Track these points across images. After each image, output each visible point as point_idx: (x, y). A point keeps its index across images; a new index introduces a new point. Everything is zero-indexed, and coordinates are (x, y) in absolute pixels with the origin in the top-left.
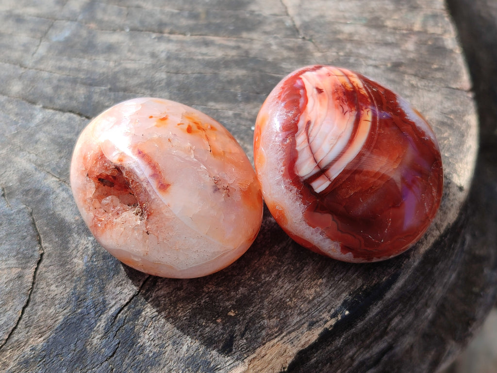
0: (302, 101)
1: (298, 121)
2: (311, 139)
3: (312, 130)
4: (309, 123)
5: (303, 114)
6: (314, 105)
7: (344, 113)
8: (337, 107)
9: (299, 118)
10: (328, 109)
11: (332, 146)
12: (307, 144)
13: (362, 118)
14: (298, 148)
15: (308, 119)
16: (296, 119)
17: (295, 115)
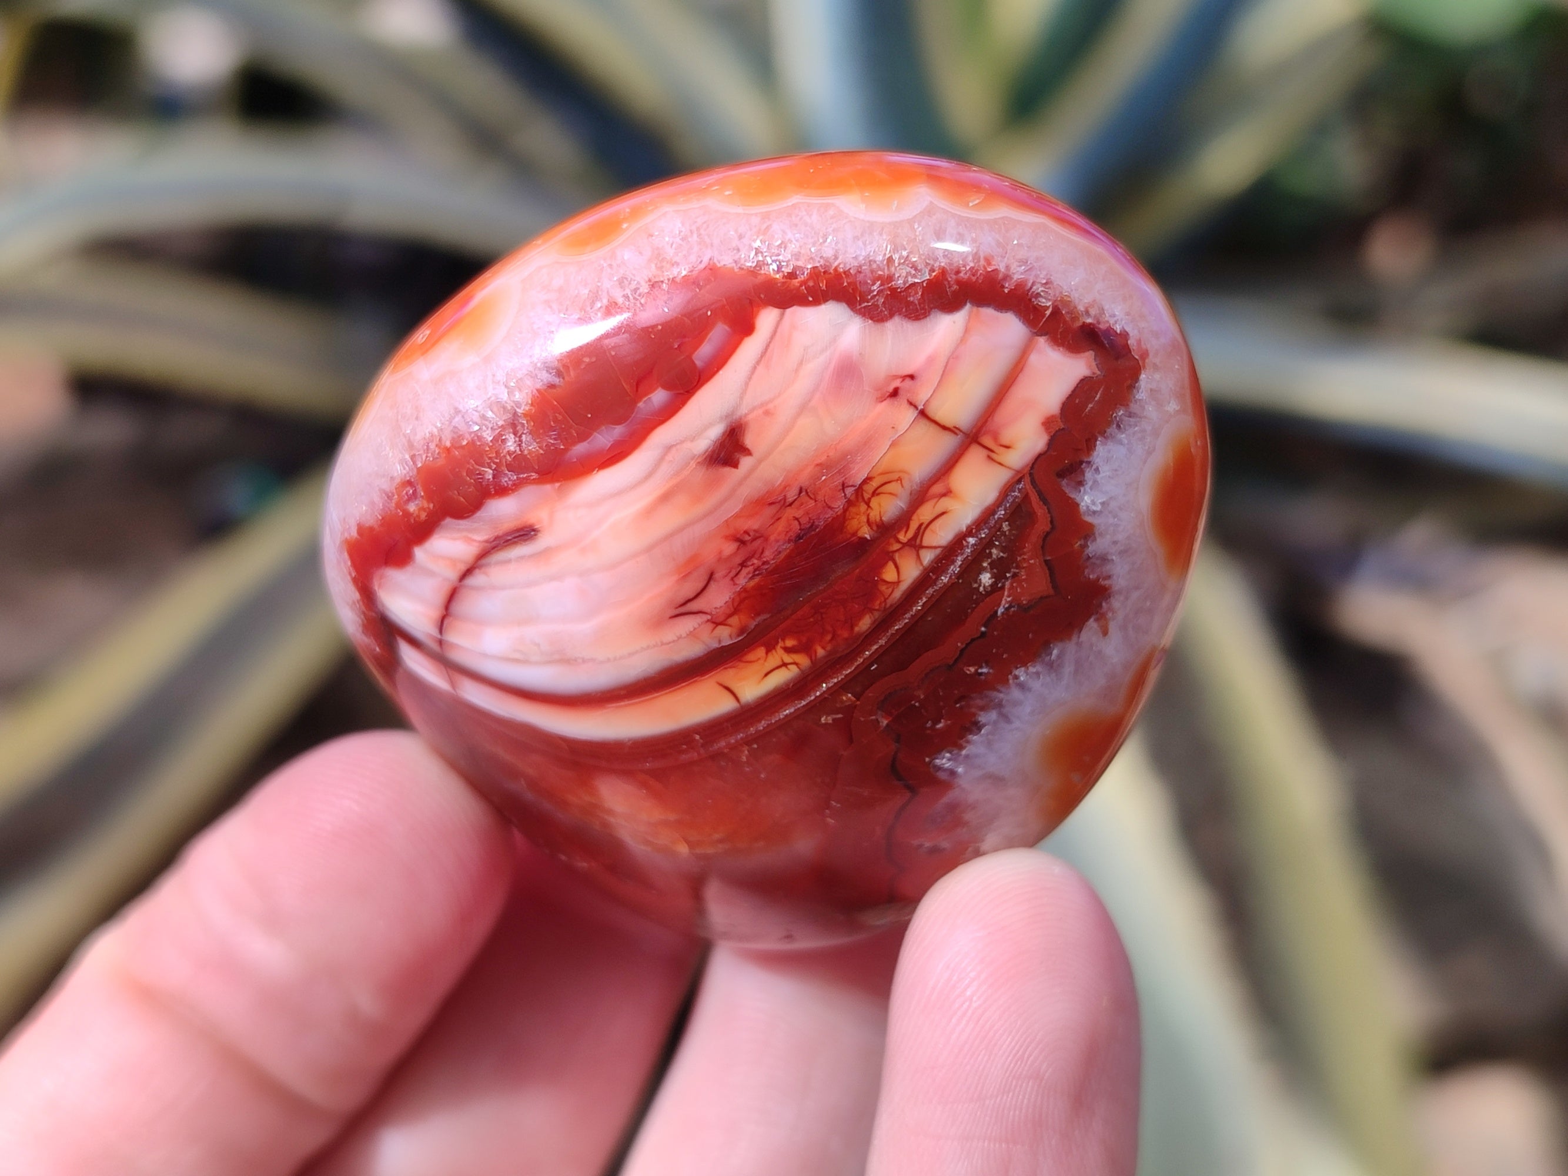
0: (604, 438)
1: (502, 491)
2: (477, 579)
3: (509, 561)
4: (525, 533)
5: (548, 487)
6: (619, 493)
7: (682, 609)
8: (687, 567)
9: (516, 486)
10: (649, 549)
11: (517, 656)
12: (451, 575)
13: (728, 676)
14: (420, 553)
15: (538, 516)
16: (508, 478)
17: (519, 463)
